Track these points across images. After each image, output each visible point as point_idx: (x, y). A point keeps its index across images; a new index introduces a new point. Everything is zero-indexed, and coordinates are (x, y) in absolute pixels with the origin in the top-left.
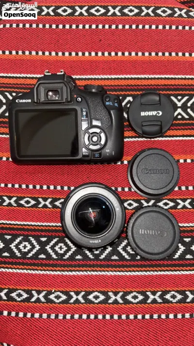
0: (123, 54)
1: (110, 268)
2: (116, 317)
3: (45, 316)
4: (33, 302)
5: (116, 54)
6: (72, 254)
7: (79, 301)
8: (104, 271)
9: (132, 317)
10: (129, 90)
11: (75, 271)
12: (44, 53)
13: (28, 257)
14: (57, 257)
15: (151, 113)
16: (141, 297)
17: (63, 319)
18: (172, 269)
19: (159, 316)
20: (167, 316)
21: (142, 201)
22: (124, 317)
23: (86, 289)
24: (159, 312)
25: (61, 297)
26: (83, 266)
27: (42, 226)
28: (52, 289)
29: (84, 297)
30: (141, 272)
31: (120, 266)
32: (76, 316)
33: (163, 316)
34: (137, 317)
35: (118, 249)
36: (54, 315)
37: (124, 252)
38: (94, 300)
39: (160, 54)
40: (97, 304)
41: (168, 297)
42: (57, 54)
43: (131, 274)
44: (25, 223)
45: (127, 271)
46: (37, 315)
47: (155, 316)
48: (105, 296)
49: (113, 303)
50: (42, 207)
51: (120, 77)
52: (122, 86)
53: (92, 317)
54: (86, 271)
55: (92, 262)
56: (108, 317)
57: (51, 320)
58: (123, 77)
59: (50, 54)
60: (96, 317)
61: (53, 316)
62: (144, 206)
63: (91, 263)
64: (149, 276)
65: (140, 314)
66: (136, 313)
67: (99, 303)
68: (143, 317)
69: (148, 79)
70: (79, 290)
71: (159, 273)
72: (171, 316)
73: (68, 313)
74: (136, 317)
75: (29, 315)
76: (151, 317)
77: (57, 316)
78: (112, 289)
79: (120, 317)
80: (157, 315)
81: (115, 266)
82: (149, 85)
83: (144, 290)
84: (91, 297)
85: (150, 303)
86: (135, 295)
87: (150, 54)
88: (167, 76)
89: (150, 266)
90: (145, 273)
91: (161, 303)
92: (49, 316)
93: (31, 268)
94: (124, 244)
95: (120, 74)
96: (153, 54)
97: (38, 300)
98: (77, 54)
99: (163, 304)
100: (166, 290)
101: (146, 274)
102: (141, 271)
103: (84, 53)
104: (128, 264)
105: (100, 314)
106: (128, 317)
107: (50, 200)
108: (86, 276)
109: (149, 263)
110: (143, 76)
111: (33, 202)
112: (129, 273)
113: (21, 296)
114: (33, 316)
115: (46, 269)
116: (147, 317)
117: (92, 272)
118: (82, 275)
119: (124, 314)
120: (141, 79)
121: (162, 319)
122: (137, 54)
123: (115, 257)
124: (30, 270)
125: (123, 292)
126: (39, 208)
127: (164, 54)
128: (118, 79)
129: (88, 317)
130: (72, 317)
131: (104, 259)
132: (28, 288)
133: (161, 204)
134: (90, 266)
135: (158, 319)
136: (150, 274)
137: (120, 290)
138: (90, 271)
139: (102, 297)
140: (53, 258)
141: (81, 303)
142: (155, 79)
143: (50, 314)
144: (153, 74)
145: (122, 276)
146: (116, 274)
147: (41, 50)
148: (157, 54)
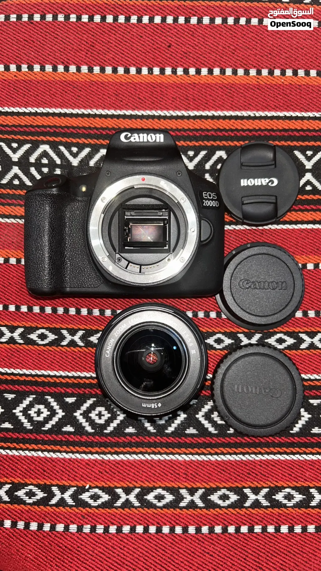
0: (211, 72)
1: (183, 449)
2: (192, 530)
3: (73, 528)
4: (53, 505)
5: (198, 72)
6: (118, 425)
7: (131, 503)
8: (173, 454)
9: (218, 529)
10: (221, 139)
11: (124, 453)
12: (67, 69)
13: (44, 431)
14: (93, 431)
15: (258, 182)
16: (234, 498)
17: (104, 533)
18: (288, 451)
19: (264, 529)
20: (278, 530)
21: (239, 335)
22: (205, 529)
23: (143, 484)
24: (264, 521)
25: (101, 497)
26: (138, 445)
27: (68, 377)
28: (85, 484)
29: (139, 497)
30: (234, 456)
31: (199, 446)
32: (126, 529)
33: (271, 529)
34: (227, 530)
35: (197, 416)
36: (89, 526)
37: (207, 422)
38: (155, 502)
39: (277, 72)
40: (161, 508)
41: (279, 497)
42: (91, 70)
43: (219, 459)
44: (39, 373)
45: (211, 454)
46: (60, 527)
47: (258, 529)
48: (174, 496)
49: (187, 507)
50: (67, 346)
51: (204, 114)
52: (208, 130)
53: (153, 529)
54: (142, 453)
55: (153, 438)
56: (179, 530)
57: (84, 536)
58: (210, 114)
59: (79, 69)
60: (159, 530)
61: (87, 529)
62: (242, 344)
63: (151, 440)
64: (249, 462)
65: (232, 525)
66: (226, 522)
67: (165, 506)
68: (238, 530)
69: (255, 118)
70: (131, 485)
71: (266, 457)
72: (284, 529)
73: (113, 524)
74: (225, 530)
75: (47, 527)
76: (251, 529)
77: (93, 529)
78: (186, 484)
79: (198, 530)
80: (260, 527)
81: (192, 446)
82: (255, 130)
83: (240, 486)
84: (150, 497)
85: (249, 507)
86: (224, 494)
87: (259, 72)
88: (288, 114)
89: (249, 445)
90: (241, 456)
91: (266, 507)
92: (80, 529)
93: (49, 448)
94: (207, 407)
95: (204, 110)
96: (265, 72)
97: (62, 502)
98: (127, 71)
99: (270, 509)
100: (277, 486)
101: (244, 458)
102: (236, 454)
103: (141, 69)
104: (214, 442)
105: (165, 524)
106: (211, 530)
107: (80, 333)
108: (141, 461)
109: (248, 440)
110: (245, 114)
111: (52, 337)
112: (216, 456)
113: (34, 494)
114: (53, 528)
115: (75, 450)
116: (244, 529)
117: (153, 456)
118: (135, 461)
119: (206, 525)
120: (242, 118)
121: (269, 533)
122: (235, 72)
123: (191, 431)
124: (49, 451)
125: (205, 488)
126: (62, 346)
127: (283, 73)
128: (201, 117)
129: (146, 530)
130: (119, 530)
131: (172, 433)
132: (45, 481)
133: (272, 341)
134: (150, 445)
135: (262, 533)
136: (250, 459)
137: (199, 485)
138: (149, 454)
139: (169, 498)
140: (87, 431)
141: (133, 507)
142: (266, 118)
143: (82, 525)
144: (264, 110)
145: (203, 462)
146: (193, 459)
147: (63, 63)
148: (271, 73)
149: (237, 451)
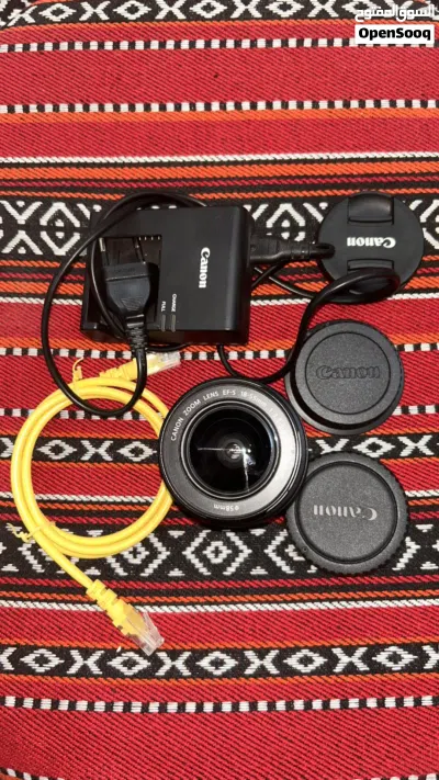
0: (269, 105)
1: (248, 597)
2: (262, 706)
3: (100, 706)
4: (73, 675)
5: (254, 106)
6: (159, 565)
7: (178, 671)
8: (234, 603)
9: (299, 705)
10: (286, 188)
11: (168, 604)
12: (86, 108)
13: (59, 575)
14: (126, 574)
16: (319, 661)
17: (142, 712)
18: (391, 595)
19: (363, 703)
20: (381, 703)
21: (319, 442)
22: (281, 705)
23: (193, 646)
24: (363, 693)
25: (138, 664)
26: (186, 593)
27: (91, 502)
28: (115, 646)
29: (189, 663)
30: (318, 604)
31: (269, 591)
32: (172, 707)
33: (372, 703)
34: (311, 706)
35: (266, 551)
36: (121, 704)
37: (279, 558)
38: (211, 669)
39: (354, 104)
40: (220, 677)
41: (382, 658)
42: (117, 108)
43: (297, 608)
44: (52, 497)
45: (286, 602)
46: (82, 706)
47: (354, 703)
48: (237, 660)
49: (256, 675)
50: (89, 461)
51: (263, 157)
52: (269, 178)
53: (208, 707)
54: (193, 604)
55: (207, 583)
56: (244, 707)
57: (115, 716)
58: (270, 157)
59: (101, 108)
60: (217, 708)
61: (119, 707)
62: (324, 452)
63: (204, 586)
64: (339, 611)
65: (317, 698)
66: (309, 696)
67: (225, 675)
68: (326, 705)
69: (328, 161)
70: (178, 647)
71: (362, 604)
72: (390, 702)
73: (155, 700)
74: (308, 705)
75: (64, 705)
76: (344, 704)
77: (127, 707)
78: (253, 643)
79: (271, 706)
80: (357, 700)
81: (260, 591)
82: (329, 176)
83: (327, 644)
84: (205, 663)
85: (340, 673)
86: (306, 656)
87: (331, 105)
88: (371, 155)
89: (339, 589)
90: (327, 604)
91: (365, 672)
92: (109, 707)
93: (67, 598)
94: (279, 539)
95: (262, 152)
96: (339, 104)
97: (85, 670)
98: (163, 108)
99: (370, 676)
100: (377, 644)
101: (331, 607)
102: (320, 601)
103: (180, 106)
104: (289, 586)
105: (226, 699)
106: (290, 706)
107: (107, 444)
108: (191, 615)
109: (336, 581)
110: (316, 156)
111: (69, 450)
112: (292, 605)
113: (46, 661)
114: (72, 706)
116: (335, 704)
117: (207, 607)
118: (183, 614)
119: (282, 699)
120: (312, 161)
121: (369, 708)
122: (300, 106)
123: (259, 571)
124: (66, 602)
125: (279, 649)
126: (83, 462)
127: (362, 104)
128: (259, 162)
129: (200, 708)
130: (163, 708)
131: (233, 574)
132: (62, 643)
133: (362, 447)
134: (202, 593)
135: (359, 708)
136: (340, 607)
137: (270, 644)
138: (202, 604)
139: (230, 663)
140: (117, 575)
141: (182, 677)
142: (343, 161)
143: (112, 703)
144: (339, 151)
145: (275, 612)
146: (262, 609)
147: (82, 101)
148: (347, 105)
149: (322, 597)
